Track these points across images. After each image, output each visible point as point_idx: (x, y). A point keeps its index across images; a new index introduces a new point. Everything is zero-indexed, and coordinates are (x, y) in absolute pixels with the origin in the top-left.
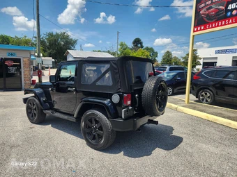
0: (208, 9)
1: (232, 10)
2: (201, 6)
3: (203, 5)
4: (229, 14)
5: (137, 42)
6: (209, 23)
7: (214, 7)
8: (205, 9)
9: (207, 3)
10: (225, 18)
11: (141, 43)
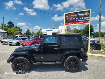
0: (69, 18)
1: (77, 20)
2: (67, 17)
3: (68, 16)
4: (77, 21)
5: (10, 24)
6: (70, 23)
7: (72, 18)
8: (68, 18)
9: (69, 16)
10: (75, 22)
11: (13, 24)
